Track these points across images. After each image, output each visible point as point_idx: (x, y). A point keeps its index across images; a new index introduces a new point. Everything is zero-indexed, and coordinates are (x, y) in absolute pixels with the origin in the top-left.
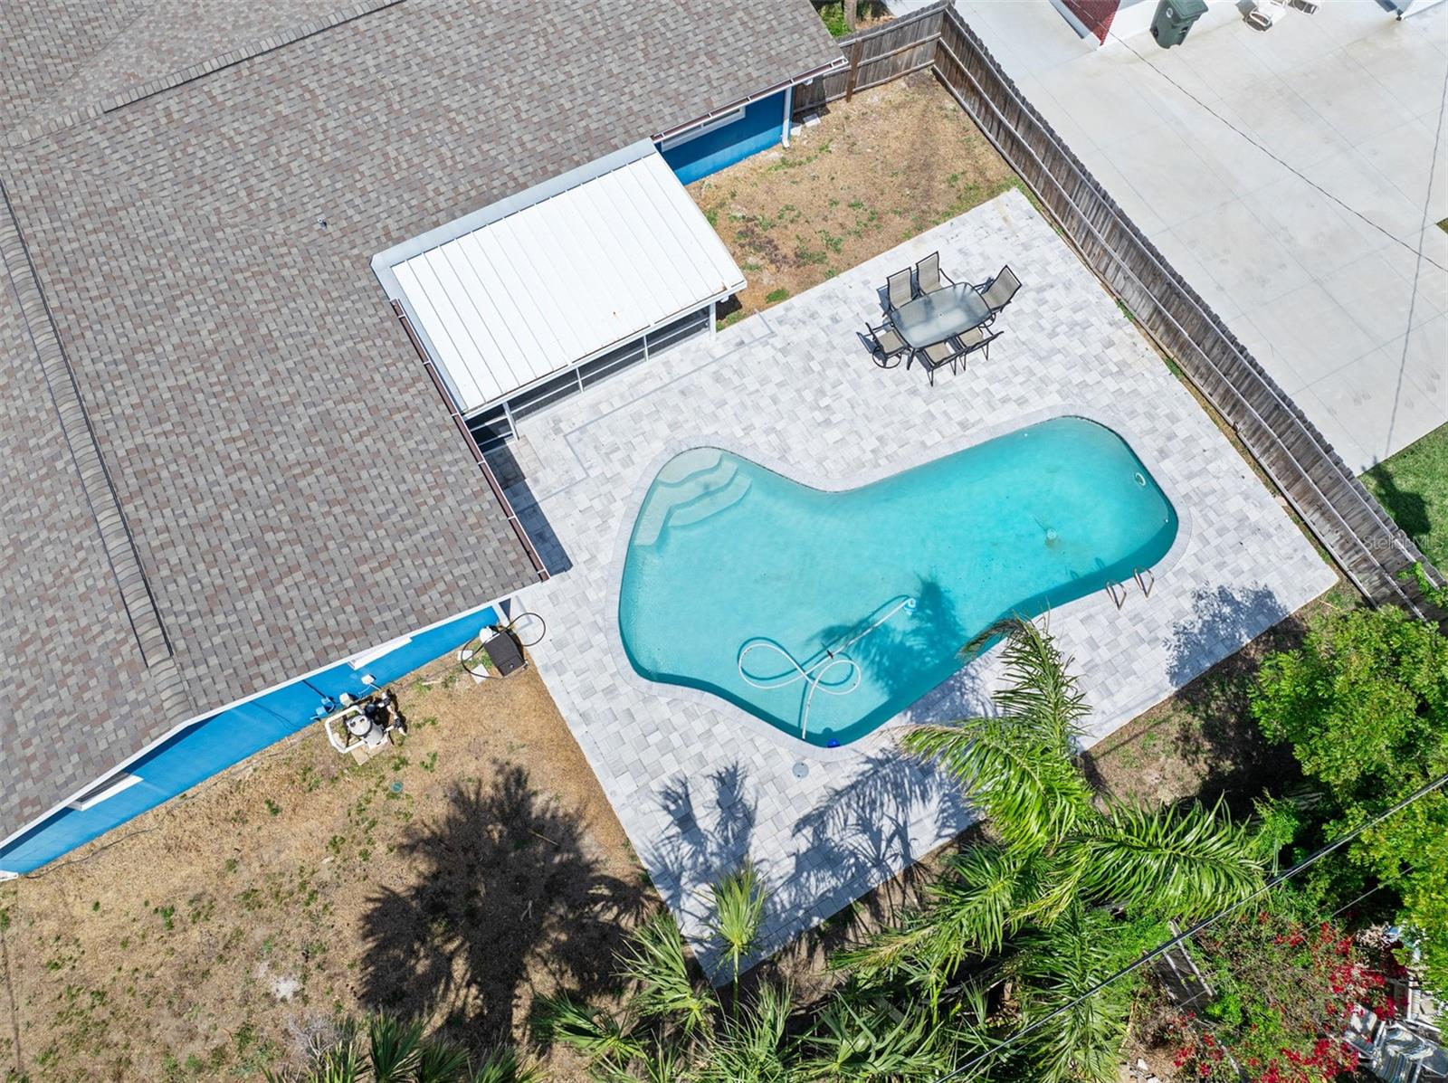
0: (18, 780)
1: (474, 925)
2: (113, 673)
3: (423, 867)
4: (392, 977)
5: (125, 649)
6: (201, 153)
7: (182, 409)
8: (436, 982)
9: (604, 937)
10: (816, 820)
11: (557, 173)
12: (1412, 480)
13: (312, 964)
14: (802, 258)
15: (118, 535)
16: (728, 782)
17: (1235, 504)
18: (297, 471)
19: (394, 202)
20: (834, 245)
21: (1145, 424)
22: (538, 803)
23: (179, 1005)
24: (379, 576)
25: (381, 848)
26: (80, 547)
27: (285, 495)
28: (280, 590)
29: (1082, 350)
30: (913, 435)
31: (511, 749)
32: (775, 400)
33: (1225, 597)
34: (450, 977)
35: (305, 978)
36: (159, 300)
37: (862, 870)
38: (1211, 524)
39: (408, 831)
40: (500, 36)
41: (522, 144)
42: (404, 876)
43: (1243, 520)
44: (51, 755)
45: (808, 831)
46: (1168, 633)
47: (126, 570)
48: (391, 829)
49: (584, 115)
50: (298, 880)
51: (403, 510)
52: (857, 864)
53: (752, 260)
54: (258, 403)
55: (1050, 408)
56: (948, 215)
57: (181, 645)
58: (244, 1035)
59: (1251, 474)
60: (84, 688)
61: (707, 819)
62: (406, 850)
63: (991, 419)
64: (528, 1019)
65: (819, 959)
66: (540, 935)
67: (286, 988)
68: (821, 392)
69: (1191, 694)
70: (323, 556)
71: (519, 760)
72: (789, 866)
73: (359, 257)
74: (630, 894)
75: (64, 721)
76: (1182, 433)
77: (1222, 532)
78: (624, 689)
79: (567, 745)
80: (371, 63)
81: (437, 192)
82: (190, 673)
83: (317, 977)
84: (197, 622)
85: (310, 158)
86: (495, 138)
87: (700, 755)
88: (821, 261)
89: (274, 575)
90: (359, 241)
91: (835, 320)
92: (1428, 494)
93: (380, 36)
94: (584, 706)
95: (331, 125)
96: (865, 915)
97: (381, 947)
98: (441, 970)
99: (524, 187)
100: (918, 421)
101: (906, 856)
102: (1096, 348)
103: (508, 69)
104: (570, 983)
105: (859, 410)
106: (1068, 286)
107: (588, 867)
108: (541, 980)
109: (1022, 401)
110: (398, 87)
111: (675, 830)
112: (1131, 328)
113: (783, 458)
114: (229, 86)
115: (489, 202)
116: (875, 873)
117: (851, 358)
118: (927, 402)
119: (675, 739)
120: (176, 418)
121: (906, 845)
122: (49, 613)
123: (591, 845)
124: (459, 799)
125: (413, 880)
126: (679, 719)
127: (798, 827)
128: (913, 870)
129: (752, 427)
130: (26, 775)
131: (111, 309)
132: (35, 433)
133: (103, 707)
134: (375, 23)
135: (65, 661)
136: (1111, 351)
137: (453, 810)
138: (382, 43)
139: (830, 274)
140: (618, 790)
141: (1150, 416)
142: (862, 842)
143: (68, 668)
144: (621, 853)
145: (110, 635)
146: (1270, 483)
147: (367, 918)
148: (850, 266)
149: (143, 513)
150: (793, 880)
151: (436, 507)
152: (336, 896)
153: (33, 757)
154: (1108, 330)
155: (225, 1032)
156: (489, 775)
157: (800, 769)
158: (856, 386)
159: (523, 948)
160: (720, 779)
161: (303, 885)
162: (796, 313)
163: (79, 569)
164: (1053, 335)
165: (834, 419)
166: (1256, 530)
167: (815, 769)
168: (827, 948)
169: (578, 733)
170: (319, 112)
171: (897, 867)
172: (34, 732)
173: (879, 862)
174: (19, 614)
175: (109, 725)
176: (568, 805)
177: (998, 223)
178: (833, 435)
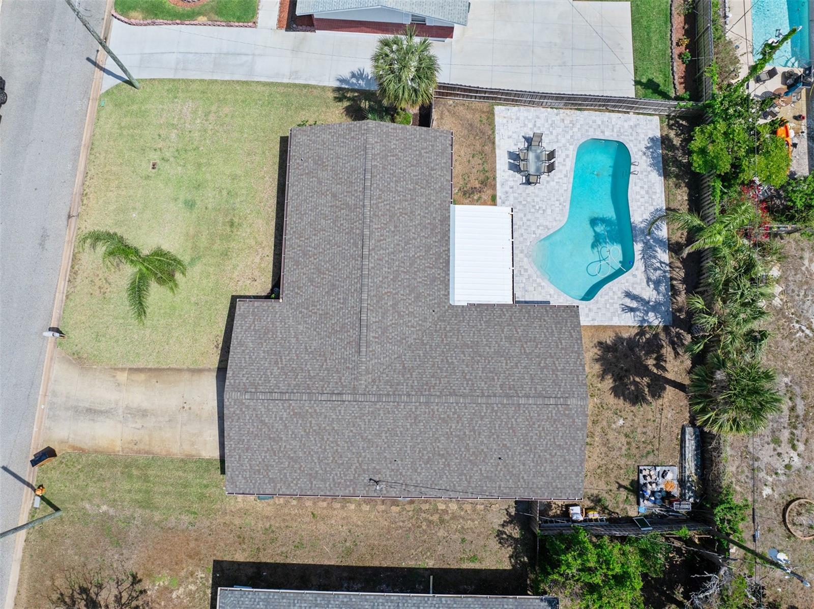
0: (573, 449)
1: (629, 371)
2: (565, 415)
3: (609, 377)
4: (631, 396)
5: (560, 409)
6: (393, 334)
7: (491, 372)
8: (638, 386)
9: (648, 343)
10: (649, 280)
11: (449, 237)
12: (644, 77)
13: (619, 413)
14: (484, 183)
15: (528, 400)
16: (628, 295)
17: (626, 125)
18: (523, 351)
19: (436, 288)
20: (484, 171)
21: (591, 130)
22: (608, 342)
23: (611, 449)
24: (564, 344)
25: (599, 385)
26: (524, 411)
27: (530, 357)
28: (559, 368)
29: (561, 130)
30: (561, 191)
31: (592, 342)
32: (529, 220)
33: (647, 148)
34: (639, 383)
35: (621, 417)
36: (447, 366)
37: (665, 277)
38: (628, 136)
39: (598, 377)
40: (395, 227)
41: (436, 242)
42: (609, 382)
43: (631, 127)
44: (574, 438)
45: (650, 283)
46: (649, 169)
47: (540, 401)
48: (596, 381)
49: (434, 218)
50: (596, 409)
51: (545, 331)
52: (663, 277)
53: (475, 198)
54: (495, 353)
55: (574, 150)
56: (494, 132)
57: (567, 395)
58: (626, 436)
59: (620, 115)
60: (563, 424)
61: (634, 304)
62: (603, 379)
63: (568, 168)
64: (657, 369)
65: (678, 298)
66: (640, 357)
67: (621, 422)
68: (534, 206)
69: (666, 174)
70: (553, 355)
71: (596, 341)
72: (655, 292)
73: (449, 307)
74: (642, 332)
75: (567, 432)
76: (600, 123)
77: (632, 135)
78: (591, 306)
79: (598, 328)
80: (386, 270)
81: (439, 274)
82: (576, 396)
83: (623, 413)
84: (562, 390)
85: (410, 304)
86: (430, 248)
87: (618, 298)
88: (488, 179)
89: (554, 368)
90: (444, 304)
91: (512, 188)
92: (650, 77)
93: (379, 262)
94: (590, 318)
95: (402, 292)
96: (675, 282)
97: (623, 395)
98: (636, 384)
99: (449, 249)
100: (557, 187)
101: (667, 265)
102: (562, 125)
103: (409, 231)
104: (654, 356)
105: (545, 200)
106: (538, 117)
107: (630, 338)
108: (650, 362)
109: (567, 156)
110: (399, 266)
111: (632, 313)
112: (562, 111)
113: (548, 229)
114: (374, 315)
115: (449, 262)
116: (667, 274)
117: (527, 191)
118: (553, 181)
119: (611, 301)
120: (494, 375)
121: (664, 263)
122: (537, 426)
123: (626, 335)
124: (597, 360)
125: (611, 381)
126: (606, 297)
127: (649, 285)
128: (670, 265)
129: (534, 231)
130: (574, 446)
131: (446, 379)
132: (480, 412)
133: (571, 420)
134: (373, 261)
135: (552, 426)
136: (565, 122)
137: (600, 363)
138: (381, 262)
139: (495, 179)
140: (616, 322)
141: (591, 127)
142: (659, 272)
143: (555, 426)
144: (631, 329)
145: (554, 412)
146: (625, 112)
147: (615, 396)
148: (495, 171)
149: (523, 392)
150: (658, 293)
151: (547, 323)
152: (605, 401)
153: (571, 442)
154: (558, 117)
155: (624, 440)
156: (596, 350)
157: (635, 276)
158: (537, 196)
159: (641, 363)
160: (626, 296)
161: (598, 408)
162: (503, 196)
163: (530, 413)
164: (551, 133)
165: (544, 208)
166: (636, 126)
167: (636, 273)
168: (677, 295)
169: (596, 324)
170: (396, 294)
171: (668, 268)
172: (565, 440)
173: (665, 272)
174: (531, 434)
175: (576, 420)
176: (613, 335)
177: (505, 121)
178: (549, 211)
